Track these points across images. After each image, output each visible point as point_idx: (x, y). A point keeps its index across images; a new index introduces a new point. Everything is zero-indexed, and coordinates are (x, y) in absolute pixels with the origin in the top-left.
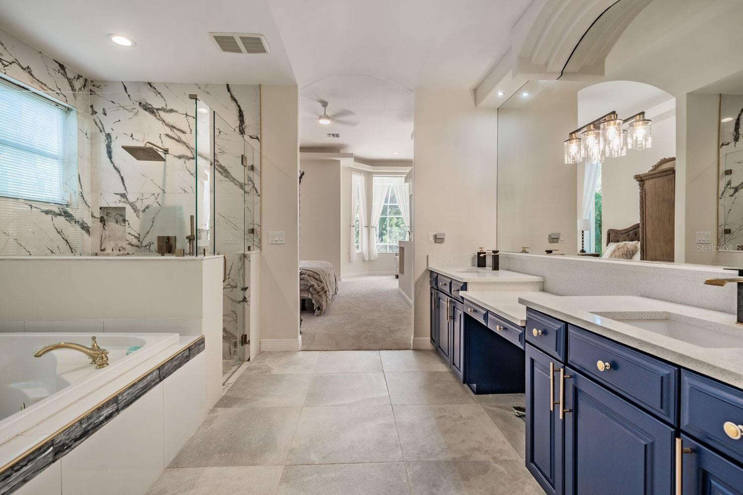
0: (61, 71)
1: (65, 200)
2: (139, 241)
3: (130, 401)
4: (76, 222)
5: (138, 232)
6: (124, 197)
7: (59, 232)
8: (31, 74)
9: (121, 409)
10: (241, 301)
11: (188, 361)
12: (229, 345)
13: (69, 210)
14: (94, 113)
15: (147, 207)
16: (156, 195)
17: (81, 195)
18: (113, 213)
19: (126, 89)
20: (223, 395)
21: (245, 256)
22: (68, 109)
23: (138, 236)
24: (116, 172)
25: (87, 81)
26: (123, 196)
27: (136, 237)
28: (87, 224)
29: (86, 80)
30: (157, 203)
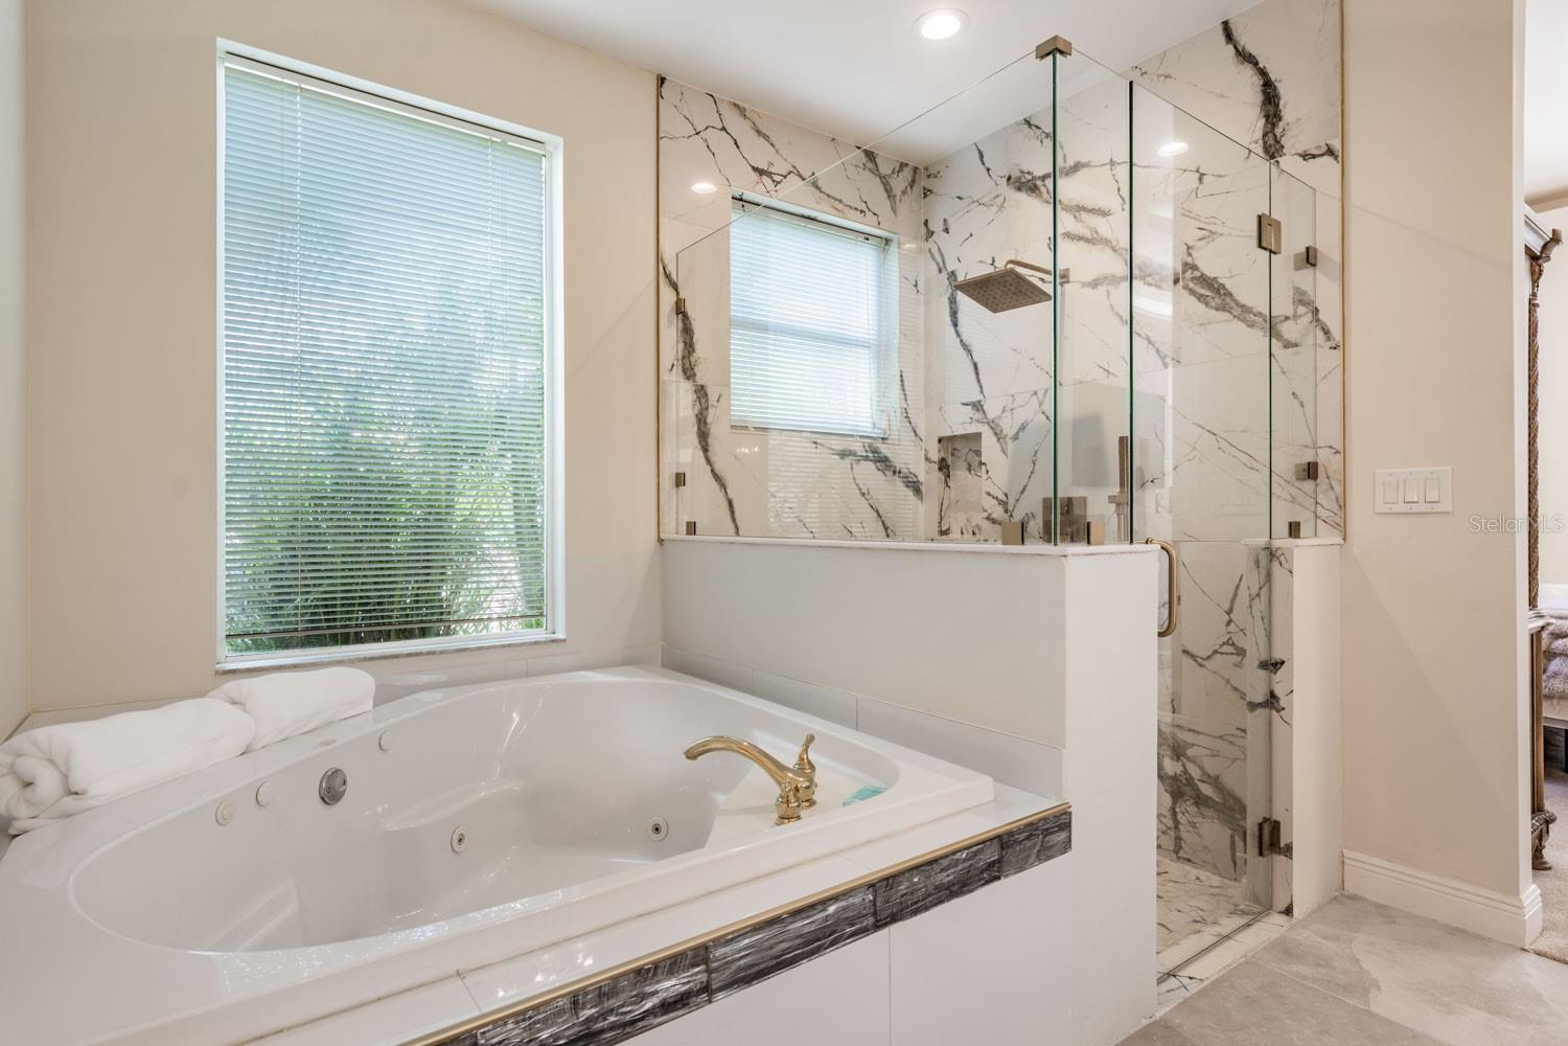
0: (870, 165)
1: (879, 428)
2: (1006, 511)
3: (757, 969)
4: (894, 472)
5: (1006, 491)
6: (978, 410)
7: (863, 494)
8: (818, 188)
9: (721, 989)
10: (1260, 705)
11: (998, 878)
12: (1230, 832)
13: (884, 450)
14: (930, 234)
15: (1023, 428)
16: (1040, 394)
17: (905, 415)
18: (963, 448)
19: (981, 156)
20: (1158, 1015)
21: (1271, 554)
22: (887, 241)
23: (1004, 498)
24: (963, 353)
25: (918, 171)
26: (977, 406)
27: (1001, 502)
28: (916, 477)
29: (915, 169)
30: (1043, 413)
